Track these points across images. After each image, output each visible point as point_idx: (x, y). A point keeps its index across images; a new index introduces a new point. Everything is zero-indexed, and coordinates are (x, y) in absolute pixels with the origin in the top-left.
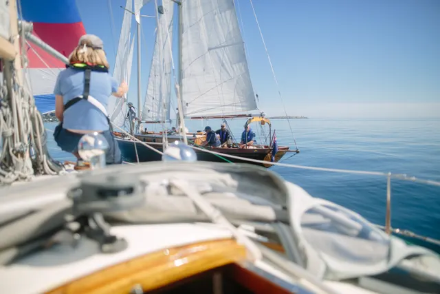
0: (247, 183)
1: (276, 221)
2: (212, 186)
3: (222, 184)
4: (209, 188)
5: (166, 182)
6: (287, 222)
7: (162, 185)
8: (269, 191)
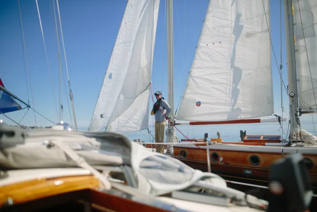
0: (107, 144)
1: (123, 165)
2: (82, 145)
3: (89, 145)
4: (80, 147)
5: (47, 142)
6: (130, 165)
7: (44, 144)
8: (121, 148)
